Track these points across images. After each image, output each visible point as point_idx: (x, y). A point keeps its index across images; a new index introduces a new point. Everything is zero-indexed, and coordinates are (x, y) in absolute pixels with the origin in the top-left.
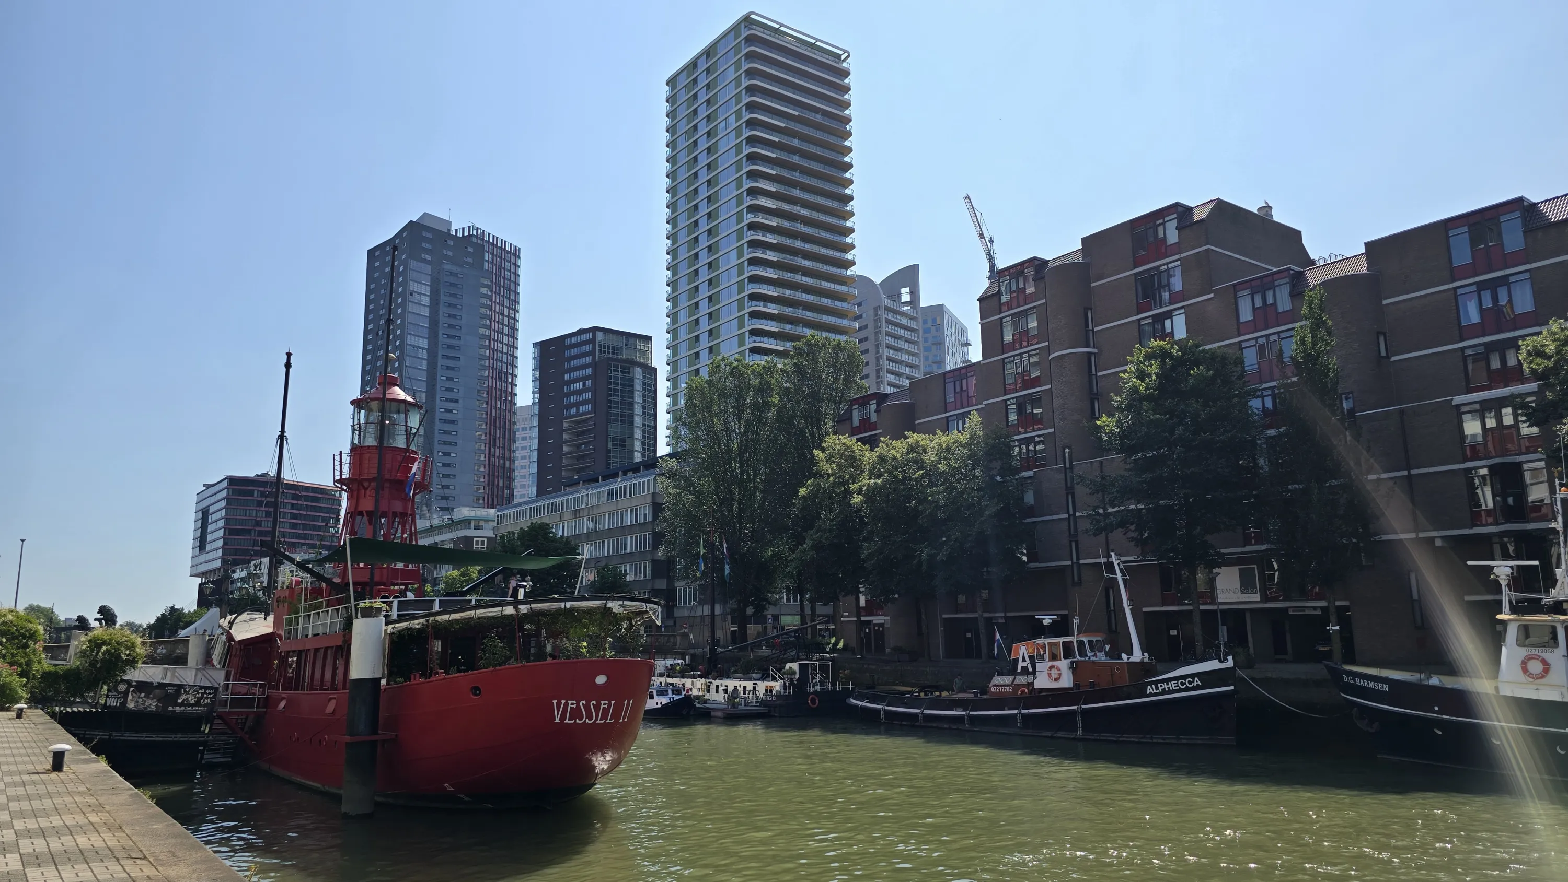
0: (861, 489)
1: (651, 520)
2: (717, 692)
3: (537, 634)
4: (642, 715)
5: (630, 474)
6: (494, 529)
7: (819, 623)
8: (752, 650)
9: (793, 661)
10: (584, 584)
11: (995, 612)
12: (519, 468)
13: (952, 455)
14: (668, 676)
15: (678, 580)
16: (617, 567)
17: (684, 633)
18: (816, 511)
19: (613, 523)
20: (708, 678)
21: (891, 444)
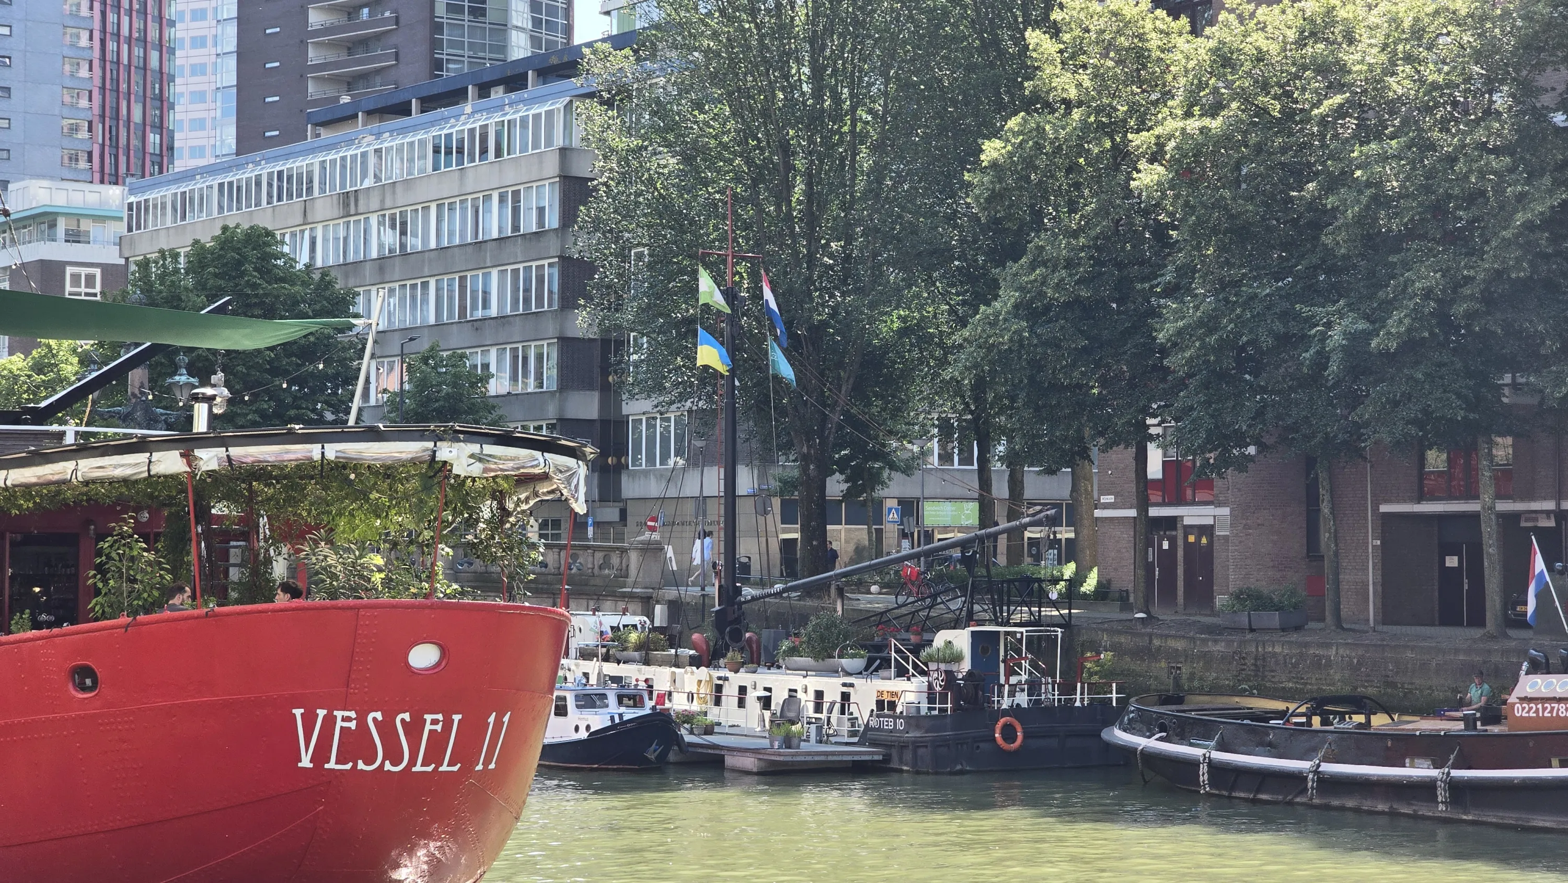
0: (1160, 146)
1: (555, 224)
2: (741, 703)
3: (248, 530)
4: (534, 758)
5: (497, 93)
6: (120, 242)
7: (1032, 524)
8: (841, 592)
9: (956, 624)
10: (373, 402)
11: (1531, 498)
12: (187, 71)
13: (1429, 49)
14: (606, 658)
15: (632, 396)
16: (463, 356)
17: (649, 542)
18: (1032, 206)
19: (451, 234)
20: (717, 667)
21: (1252, 15)
